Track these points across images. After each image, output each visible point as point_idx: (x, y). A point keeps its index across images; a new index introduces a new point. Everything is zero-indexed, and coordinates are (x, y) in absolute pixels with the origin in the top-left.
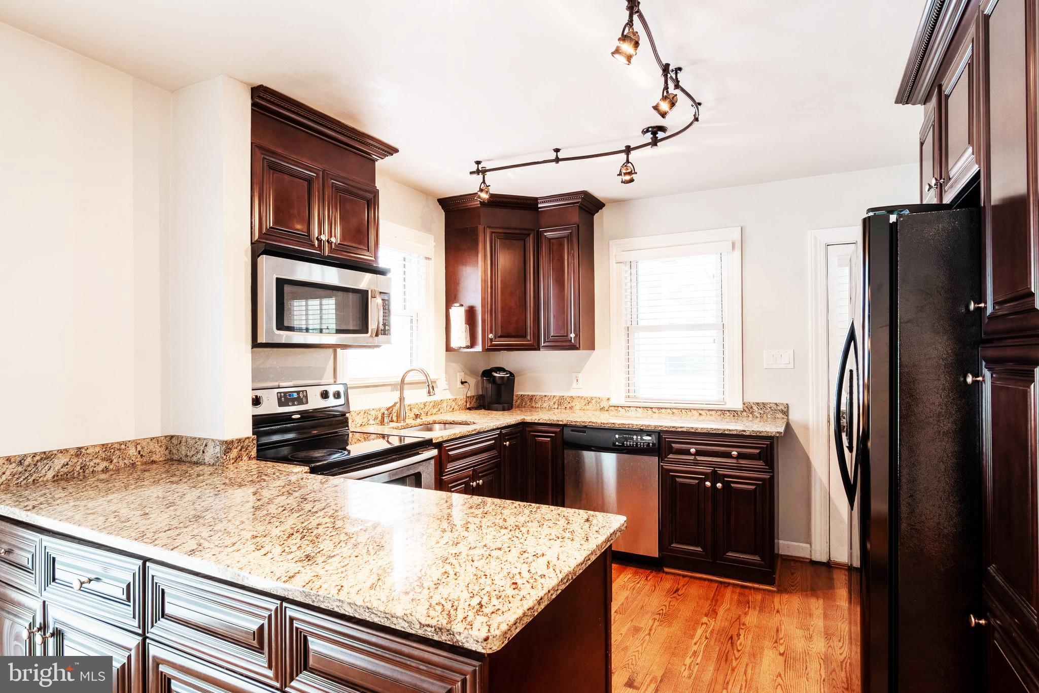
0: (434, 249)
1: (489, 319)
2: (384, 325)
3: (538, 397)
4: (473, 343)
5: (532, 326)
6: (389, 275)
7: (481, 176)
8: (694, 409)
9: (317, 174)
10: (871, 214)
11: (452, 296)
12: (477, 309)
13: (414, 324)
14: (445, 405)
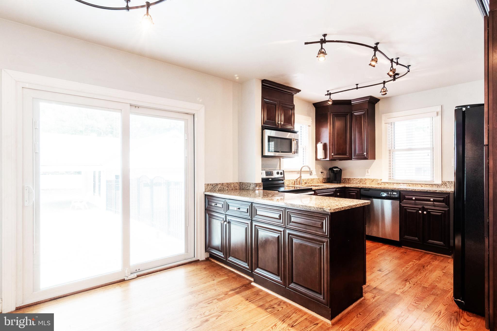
0: (311, 122)
1: (332, 148)
2: (297, 150)
3: (351, 179)
4: (326, 157)
5: (349, 151)
6: (298, 133)
7: (329, 96)
8: (419, 184)
9: (278, 103)
10: (457, 108)
11: (318, 139)
12: (327, 144)
13: (304, 150)
14: (315, 180)
